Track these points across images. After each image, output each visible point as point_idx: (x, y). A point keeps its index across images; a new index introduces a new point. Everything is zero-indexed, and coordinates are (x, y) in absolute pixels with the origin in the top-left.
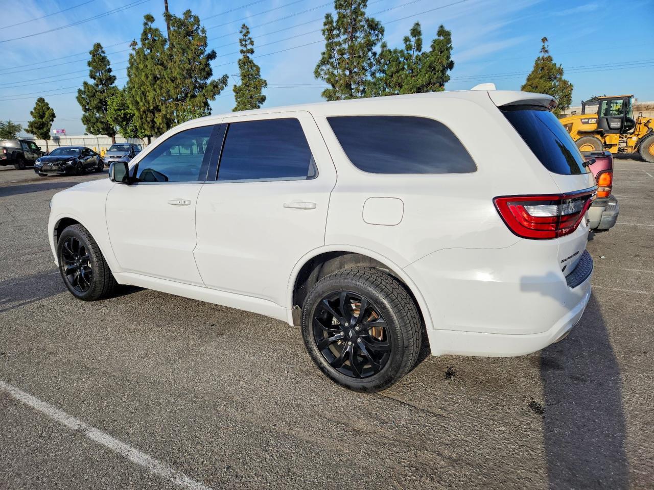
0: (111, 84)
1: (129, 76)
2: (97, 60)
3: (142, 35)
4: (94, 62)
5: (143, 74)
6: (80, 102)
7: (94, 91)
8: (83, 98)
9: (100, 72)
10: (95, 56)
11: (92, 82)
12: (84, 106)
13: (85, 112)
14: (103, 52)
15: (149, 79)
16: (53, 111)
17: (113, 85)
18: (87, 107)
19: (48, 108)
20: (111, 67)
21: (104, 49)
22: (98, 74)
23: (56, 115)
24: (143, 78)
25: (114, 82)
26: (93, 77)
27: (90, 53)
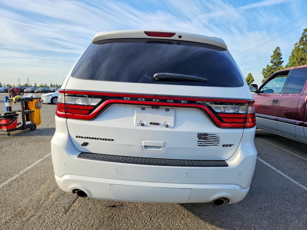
0: (280, 65)
1: (290, 60)
2: (275, 55)
3: (300, 39)
4: (274, 56)
5: (296, 58)
6: (263, 74)
7: (271, 69)
8: (265, 72)
9: (276, 60)
10: (275, 53)
11: (271, 64)
12: (265, 76)
13: (265, 78)
14: (280, 50)
15: (298, 60)
16: (253, 78)
17: (281, 65)
18: (266, 76)
19: (252, 77)
20: (282, 57)
21: (280, 49)
22: (275, 61)
23: (254, 80)
24: (295, 60)
25: (282, 64)
26: (272, 62)
27: (273, 52)
